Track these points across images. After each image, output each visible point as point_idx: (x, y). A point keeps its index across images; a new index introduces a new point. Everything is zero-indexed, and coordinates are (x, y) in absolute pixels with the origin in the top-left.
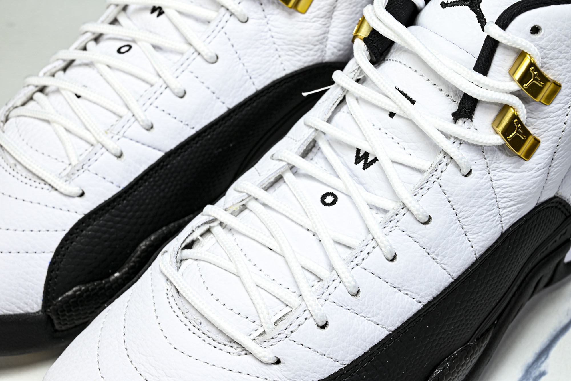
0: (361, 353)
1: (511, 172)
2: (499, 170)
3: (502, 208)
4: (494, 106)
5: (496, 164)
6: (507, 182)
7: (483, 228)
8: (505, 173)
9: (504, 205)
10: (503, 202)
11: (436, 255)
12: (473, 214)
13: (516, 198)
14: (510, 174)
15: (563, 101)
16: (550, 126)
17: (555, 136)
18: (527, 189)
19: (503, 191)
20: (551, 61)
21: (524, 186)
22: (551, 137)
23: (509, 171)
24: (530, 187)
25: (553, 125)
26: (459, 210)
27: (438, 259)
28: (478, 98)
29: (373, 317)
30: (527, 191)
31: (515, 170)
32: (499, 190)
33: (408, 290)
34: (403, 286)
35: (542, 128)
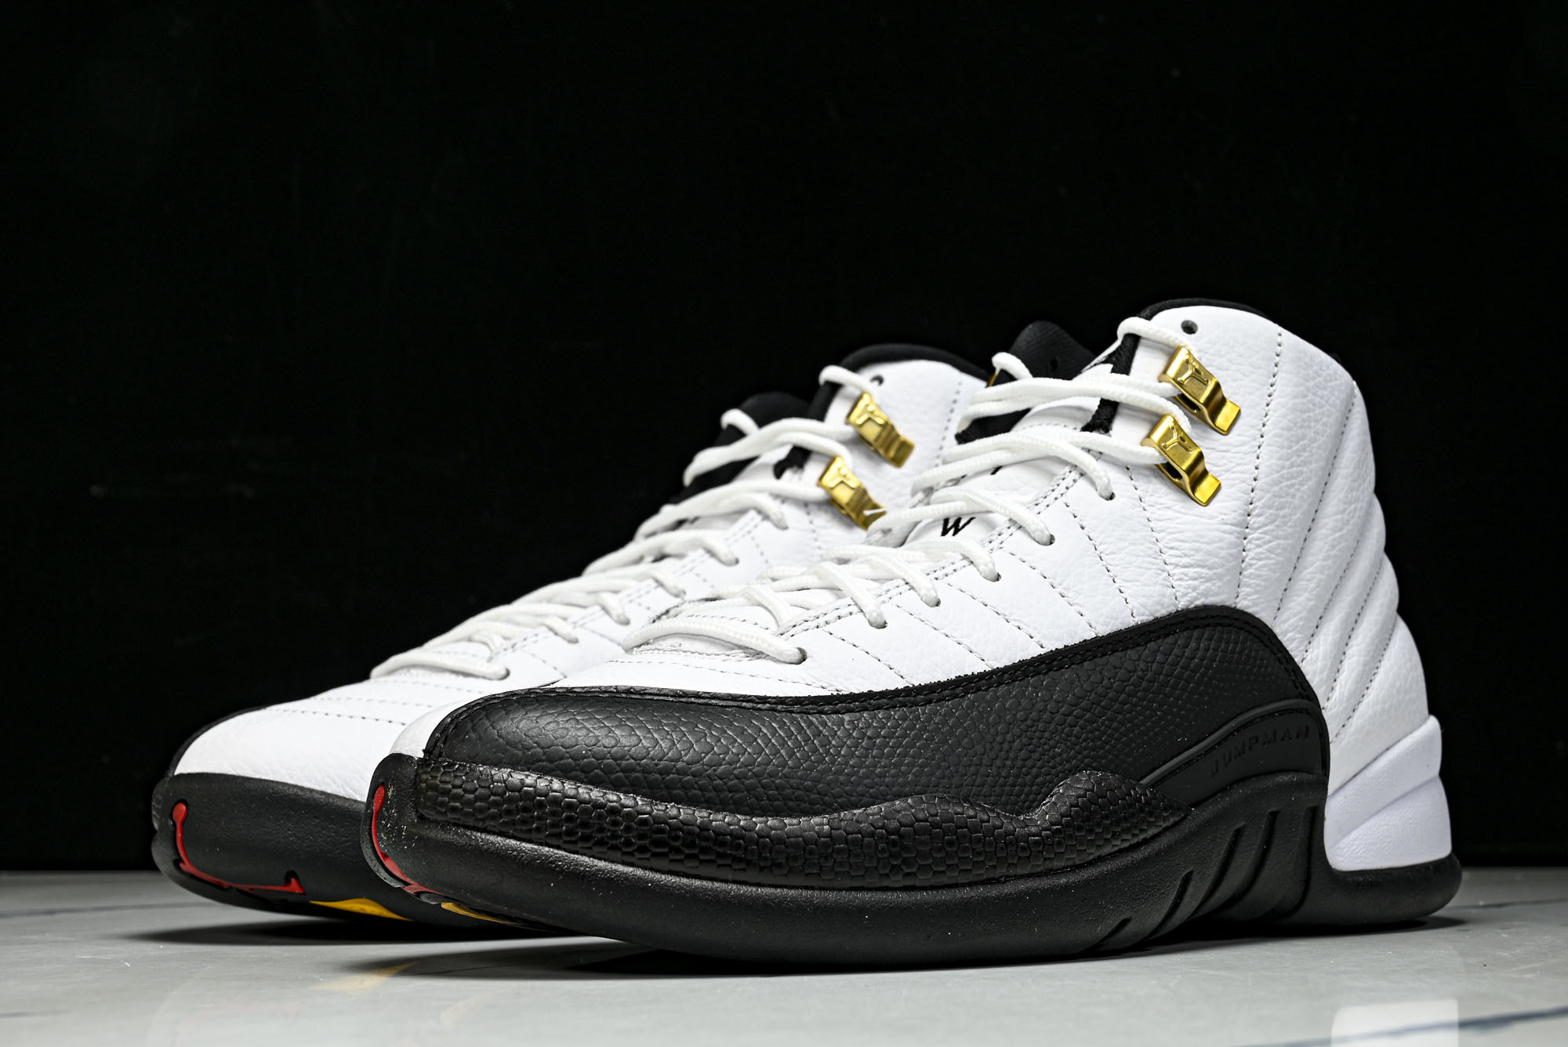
0: (943, 678)
1: (1180, 512)
2: (1160, 506)
3: (1171, 564)
4: (1143, 415)
5: (1153, 497)
6: (1173, 525)
7: (1142, 575)
8: (1170, 513)
9: (1174, 560)
10: (1170, 555)
11: (1065, 589)
12: (1123, 549)
13: (1192, 553)
14: (1178, 515)
15: (1247, 434)
16: (1233, 465)
17: (1244, 482)
18: (1208, 543)
19: (1169, 537)
20: (1218, 371)
21: (1203, 537)
22: (1237, 482)
23: (1176, 511)
24: (1214, 542)
25: (1239, 465)
26: (1099, 541)
27: (1069, 595)
28: (1118, 400)
29: (962, 637)
30: (1210, 547)
31: (1183, 511)
32: (1162, 534)
33: (1021, 621)
34: (1011, 614)
35: (1220, 464)
